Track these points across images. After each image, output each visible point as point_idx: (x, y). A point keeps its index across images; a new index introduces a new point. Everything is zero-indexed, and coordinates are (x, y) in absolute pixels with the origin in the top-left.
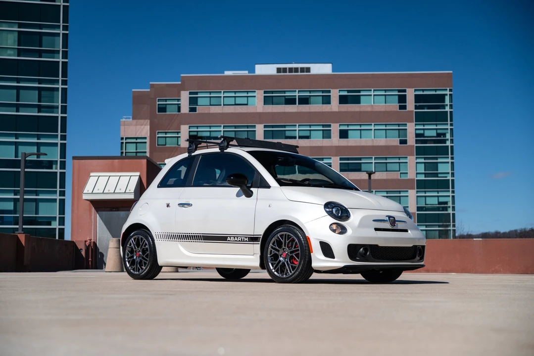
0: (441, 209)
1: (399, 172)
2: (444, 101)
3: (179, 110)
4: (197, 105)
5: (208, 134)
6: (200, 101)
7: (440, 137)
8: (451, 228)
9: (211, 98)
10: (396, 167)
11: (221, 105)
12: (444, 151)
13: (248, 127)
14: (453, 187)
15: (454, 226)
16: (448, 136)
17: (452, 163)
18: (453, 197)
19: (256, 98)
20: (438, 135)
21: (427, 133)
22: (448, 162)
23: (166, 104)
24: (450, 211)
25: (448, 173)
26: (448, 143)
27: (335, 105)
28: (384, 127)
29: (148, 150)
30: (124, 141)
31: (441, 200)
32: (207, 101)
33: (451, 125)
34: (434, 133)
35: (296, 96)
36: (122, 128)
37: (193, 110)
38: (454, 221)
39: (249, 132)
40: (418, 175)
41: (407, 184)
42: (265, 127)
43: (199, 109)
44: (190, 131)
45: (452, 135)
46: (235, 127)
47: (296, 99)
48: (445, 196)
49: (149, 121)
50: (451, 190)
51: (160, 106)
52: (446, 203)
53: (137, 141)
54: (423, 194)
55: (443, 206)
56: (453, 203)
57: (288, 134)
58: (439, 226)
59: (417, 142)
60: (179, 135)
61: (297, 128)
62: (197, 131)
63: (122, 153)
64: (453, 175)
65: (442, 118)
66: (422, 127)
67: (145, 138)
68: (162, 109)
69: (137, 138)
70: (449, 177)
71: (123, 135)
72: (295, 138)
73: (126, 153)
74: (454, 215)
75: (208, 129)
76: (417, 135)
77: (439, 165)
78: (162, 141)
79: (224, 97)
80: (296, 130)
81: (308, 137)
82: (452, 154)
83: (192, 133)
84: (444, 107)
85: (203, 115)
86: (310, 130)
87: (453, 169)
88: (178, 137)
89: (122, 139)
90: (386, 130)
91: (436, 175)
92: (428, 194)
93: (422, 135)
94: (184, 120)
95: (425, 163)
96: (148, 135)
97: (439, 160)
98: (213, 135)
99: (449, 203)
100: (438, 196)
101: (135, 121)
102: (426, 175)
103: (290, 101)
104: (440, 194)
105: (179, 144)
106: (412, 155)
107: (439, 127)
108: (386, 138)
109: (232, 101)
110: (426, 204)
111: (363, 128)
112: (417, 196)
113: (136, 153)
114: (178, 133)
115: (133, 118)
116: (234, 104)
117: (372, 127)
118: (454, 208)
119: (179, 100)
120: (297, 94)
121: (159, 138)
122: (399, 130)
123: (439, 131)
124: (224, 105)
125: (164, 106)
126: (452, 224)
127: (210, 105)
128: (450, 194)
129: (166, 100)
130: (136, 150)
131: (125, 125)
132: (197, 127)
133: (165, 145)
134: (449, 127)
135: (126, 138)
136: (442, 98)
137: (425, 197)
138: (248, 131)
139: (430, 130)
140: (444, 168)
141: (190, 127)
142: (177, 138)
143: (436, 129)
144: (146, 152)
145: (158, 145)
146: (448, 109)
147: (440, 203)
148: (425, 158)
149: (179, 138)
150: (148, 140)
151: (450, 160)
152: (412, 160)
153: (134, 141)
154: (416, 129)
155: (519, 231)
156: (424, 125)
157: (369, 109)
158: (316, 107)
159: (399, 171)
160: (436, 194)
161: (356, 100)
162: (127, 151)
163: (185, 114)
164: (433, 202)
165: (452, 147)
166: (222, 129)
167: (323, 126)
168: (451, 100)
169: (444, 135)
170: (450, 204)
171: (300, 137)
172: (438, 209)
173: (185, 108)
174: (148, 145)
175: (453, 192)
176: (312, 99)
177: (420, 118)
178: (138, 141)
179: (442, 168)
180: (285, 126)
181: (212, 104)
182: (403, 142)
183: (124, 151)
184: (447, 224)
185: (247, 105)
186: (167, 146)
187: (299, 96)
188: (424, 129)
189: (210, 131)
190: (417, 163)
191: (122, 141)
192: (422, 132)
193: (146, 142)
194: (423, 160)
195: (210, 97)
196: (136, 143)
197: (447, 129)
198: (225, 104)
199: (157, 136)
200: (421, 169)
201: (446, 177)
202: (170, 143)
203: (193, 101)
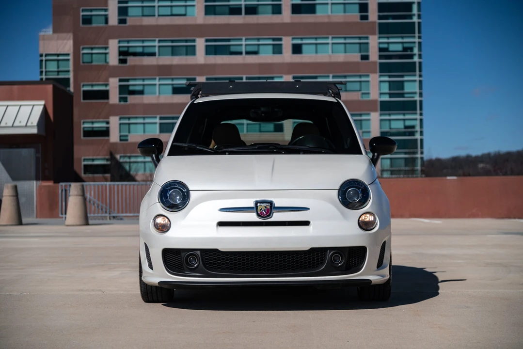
0: (407, 134)
1: (360, 93)
2: (410, 10)
3: (106, 22)
4: (127, 16)
5: (140, 50)
6: (131, 12)
7: (407, 52)
8: (419, 156)
9: (145, 9)
10: (357, 86)
11: (154, 16)
12: (411, 68)
13: (186, 41)
14: (421, 109)
15: (422, 153)
16: (416, 51)
17: (420, 82)
18: (421, 120)
19: (196, 8)
20: (405, 49)
21: (392, 47)
22: (415, 81)
23: (91, 16)
24: (418, 136)
25: (415, 93)
26: (416, 59)
27: (286, 16)
28: (342, 41)
29: (71, 68)
30: (44, 58)
31: (408, 123)
32: (138, 12)
33: (420, 37)
34: (399, 47)
35: (241, 5)
36: (41, 43)
37: (122, 21)
38: (422, 147)
39: (188, 48)
40: (382, 96)
41: (370, 106)
42: (207, 41)
43: (130, 21)
44: (119, 47)
45: (420, 49)
46: (172, 41)
47: (241, 9)
48: (412, 119)
49: (71, 35)
50: (418, 111)
51: (84, 17)
52: (413, 127)
53: (59, 58)
54: (387, 117)
55: (409, 130)
56: (421, 126)
57: (233, 49)
58: (406, 153)
59: (381, 57)
60: (107, 51)
61: (243, 43)
62: (128, 47)
63: (41, 72)
64: (421, 95)
65: (409, 29)
66: (385, 40)
67: (68, 55)
68: (87, 20)
69: (58, 55)
70: (417, 98)
71: (42, 50)
72: (240, 53)
73: (46, 72)
74: (422, 140)
75: (140, 44)
76: (381, 50)
77: (406, 84)
78: (87, 59)
79: (159, 6)
80: (241, 45)
81: (256, 53)
82: (420, 70)
83: (122, 49)
84: (411, 17)
85: (134, 27)
86: (259, 45)
87: (421, 87)
88: (106, 54)
89: (41, 55)
90: (345, 44)
91: (402, 95)
92: (393, 117)
93: (386, 50)
94: (113, 33)
95: (389, 82)
96: (71, 51)
97: (406, 78)
98: (147, 50)
99: (416, 127)
100: (404, 120)
101: (56, 35)
102: (391, 95)
103: (235, 11)
104: (407, 117)
105: (108, 61)
106: (375, 72)
107: (406, 40)
108: (345, 52)
109: (168, 11)
110: (390, 128)
111: (319, 41)
112: (381, 120)
113: (58, 72)
114: (106, 48)
115: (55, 31)
116: (169, 13)
117: (330, 41)
118: (422, 133)
119: (106, 10)
120: (243, 3)
121: (85, 56)
122: (360, 44)
123: (406, 45)
124: (159, 16)
125: (90, 17)
126: (419, 150)
127: (143, 16)
128: (418, 117)
129: (91, 10)
130: (58, 68)
131: (44, 39)
132: (128, 42)
133: (92, 62)
134: (417, 40)
135: (46, 55)
136: (409, 6)
137: (390, 120)
138: (187, 46)
139: (396, 44)
140: (411, 87)
141: (119, 42)
142: (104, 56)
143: (403, 43)
144: (68, 71)
145: (83, 62)
146: (415, 19)
147: (406, 127)
148: (390, 76)
149: (108, 56)
150: (71, 57)
151: (417, 78)
152: (374, 78)
153: (55, 58)
154: (380, 43)
155: (492, 155)
156: (388, 38)
157: (326, 20)
158: (265, 18)
159: (360, 90)
160: (401, 117)
161: (311, 9)
162: (48, 69)
163: (113, 27)
164: (398, 126)
165: (420, 63)
166: (156, 44)
167: (274, 40)
168: (419, 9)
169: (411, 49)
170: (418, 128)
171: (248, 53)
172: (404, 134)
173: (113, 20)
174: (71, 63)
175: (421, 114)
176: (260, 9)
177: (385, 30)
178: (61, 58)
179: (408, 88)
180: (229, 40)
181: (145, 14)
182: (365, 57)
183: (44, 70)
184: (415, 150)
185: (185, 15)
186: (94, 63)
187: (245, 5)
188: (388, 43)
189: (143, 47)
190: (381, 82)
191: (41, 58)
192: (385, 46)
193: (68, 60)
194: (387, 79)
195: (143, 7)
196: (58, 60)
197: (414, 43)
198: (160, 14)
199: (82, 52)
200: (385, 88)
201: (413, 97)
202: (97, 61)
203: (123, 12)
